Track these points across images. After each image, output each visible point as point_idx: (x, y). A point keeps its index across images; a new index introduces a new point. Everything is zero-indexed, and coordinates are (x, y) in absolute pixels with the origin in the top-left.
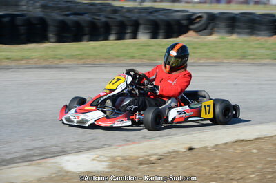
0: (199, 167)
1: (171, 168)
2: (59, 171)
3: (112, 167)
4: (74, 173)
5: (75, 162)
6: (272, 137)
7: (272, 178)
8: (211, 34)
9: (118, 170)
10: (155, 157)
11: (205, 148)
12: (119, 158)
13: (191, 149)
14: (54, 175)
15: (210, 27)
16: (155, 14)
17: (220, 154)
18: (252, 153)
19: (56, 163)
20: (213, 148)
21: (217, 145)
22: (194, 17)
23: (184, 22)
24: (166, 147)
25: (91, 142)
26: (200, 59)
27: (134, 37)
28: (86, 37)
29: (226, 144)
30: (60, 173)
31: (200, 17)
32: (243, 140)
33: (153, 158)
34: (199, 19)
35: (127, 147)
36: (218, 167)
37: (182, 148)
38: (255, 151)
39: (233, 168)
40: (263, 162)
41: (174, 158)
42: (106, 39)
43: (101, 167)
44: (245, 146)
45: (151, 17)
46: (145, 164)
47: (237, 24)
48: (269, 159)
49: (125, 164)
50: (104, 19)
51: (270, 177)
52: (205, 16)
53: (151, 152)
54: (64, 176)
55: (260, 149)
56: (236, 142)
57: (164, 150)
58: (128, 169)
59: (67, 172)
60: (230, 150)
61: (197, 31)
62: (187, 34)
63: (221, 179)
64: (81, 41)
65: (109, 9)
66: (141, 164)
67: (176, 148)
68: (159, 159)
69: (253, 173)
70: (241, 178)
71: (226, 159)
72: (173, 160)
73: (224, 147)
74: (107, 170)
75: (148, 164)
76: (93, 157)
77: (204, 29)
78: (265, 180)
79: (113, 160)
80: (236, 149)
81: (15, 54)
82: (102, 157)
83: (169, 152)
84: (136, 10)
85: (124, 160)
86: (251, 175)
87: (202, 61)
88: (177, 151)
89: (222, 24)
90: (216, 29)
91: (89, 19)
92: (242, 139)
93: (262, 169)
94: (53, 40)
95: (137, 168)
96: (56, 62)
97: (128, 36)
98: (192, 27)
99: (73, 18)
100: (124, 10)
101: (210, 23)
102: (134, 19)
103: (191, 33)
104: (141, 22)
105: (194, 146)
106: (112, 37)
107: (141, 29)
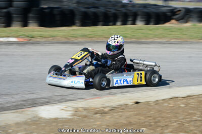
2: (34, 117)
3: (74, 115)
4: (45, 119)
5: (48, 111)
6: (199, 95)
7: (188, 126)
8: (186, 22)
9: (78, 118)
10: (109, 108)
11: (148, 102)
12: (81, 109)
13: (137, 103)
14: (29, 120)
15: (186, 18)
16: (149, 9)
17: (157, 107)
18: (180, 107)
19: (33, 111)
20: (154, 102)
21: (157, 101)
22: (175, 10)
23: (169, 14)
24: (119, 101)
25: (71, 96)
26: (171, 39)
27: (134, 23)
28: (101, 23)
29: (163, 100)
30: (35, 119)
31: (180, 10)
32: (177, 98)
33: (106, 110)
34: (179, 12)
35: (91, 100)
36: (151, 117)
37: (130, 102)
38: (183, 105)
39: (163, 117)
40: (186, 114)
41: (123, 109)
42: (114, 24)
43: (66, 115)
44: (177, 101)
45: (146, 10)
46: (99, 113)
48: (191, 112)
49: (85, 113)
50: (114, 11)
51: (187, 124)
52: (184, 10)
53: (107, 104)
54: (37, 121)
55: (187, 104)
56: (171, 98)
57: (117, 103)
58: (85, 117)
59: (41, 118)
60: (165, 105)
61: (177, 20)
62: (171, 22)
63: (151, 125)
64: (97, 26)
66: (96, 113)
67: (126, 102)
68: (112, 110)
69: (176, 122)
70: (166, 126)
71: (159, 111)
72: (122, 111)
73: (162, 102)
74: (70, 117)
75: (101, 113)
76: (62, 108)
77: (182, 19)
78: (183, 127)
79: (77, 110)
80: (169, 104)
81: (47, 33)
82: (69, 108)
83: (121, 105)
84: (137, 6)
86: (173, 123)
87: (172, 41)
88: (126, 105)
89: (195, 16)
90: (191, 19)
91: (103, 11)
92: (176, 96)
93: (183, 119)
94: (78, 25)
95: (92, 116)
96: (72, 39)
97: (130, 22)
98: (174, 17)
99: (93, 10)
100: (129, 5)
101: (186, 15)
102: (134, 11)
103: (173, 21)
104: (139, 13)
105: (139, 101)
106: (119, 23)
107: (139, 18)
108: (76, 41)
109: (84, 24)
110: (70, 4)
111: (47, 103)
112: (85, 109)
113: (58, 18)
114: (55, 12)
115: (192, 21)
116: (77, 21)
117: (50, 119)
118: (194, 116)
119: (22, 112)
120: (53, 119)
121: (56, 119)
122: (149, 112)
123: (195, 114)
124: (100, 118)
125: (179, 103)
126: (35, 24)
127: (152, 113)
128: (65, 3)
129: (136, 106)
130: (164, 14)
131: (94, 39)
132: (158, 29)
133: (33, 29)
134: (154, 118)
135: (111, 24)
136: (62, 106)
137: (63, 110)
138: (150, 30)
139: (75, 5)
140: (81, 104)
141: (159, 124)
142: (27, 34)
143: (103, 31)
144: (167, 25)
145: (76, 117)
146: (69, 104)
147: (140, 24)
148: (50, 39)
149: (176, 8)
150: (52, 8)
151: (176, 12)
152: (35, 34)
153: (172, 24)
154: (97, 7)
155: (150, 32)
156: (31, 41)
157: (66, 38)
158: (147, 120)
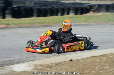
0: (72, 68)
1: (60, 69)
2: (11, 71)
3: (34, 69)
4: (17, 72)
5: (19, 67)
6: (107, 54)
7: (102, 72)
8: (99, 12)
9: (37, 70)
10: (55, 64)
11: (78, 60)
12: (38, 65)
13: (71, 60)
14: (8, 73)
15: (99, 10)
16: (77, 5)
17: (83, 62)
18: (97, 61)
19: (10, 68)
20: (81, 60)
21: (83, 59)
22: (92, 6)
23: (88, 8)
24: (61, 60)
27: (68, 14)
28: (49, 15)
29: (87, 58)
31: (95, 6)
32: (95, 56)
33: (53, 65)
34: (94, 7)
36: (80, 68)
37: (67, 60)
38: (98, 61)
39: (87, 68)
40: (100, 65)
41: (63, 64)
42: (57, 15)
43: (30, 69)
44: (95, 59)
45: (75, 6)
46: (49, 67)
47: (110, 8)
48: (103, 64)
49: (41, 67)
50: (56, 8)
52: (97, 5)
53: (54, 62)
54: (12, 73)
55: (100, 60)
56: (91, 57)
57: (60, 61)
58: (41, 69)
59: (15, 71)
60: (88, 61)
61: (94, 11)
62: (90, 13)
64: (47, 16)
65: (59, 4)
66: (47, 67)
67: (65, 60)
68: (57, 65)
69: (94, 70)
70: (88, 73)
71: (85, 64)
72: (62, 65)
73: (86, 59)
74: (32, 70)
75: (51, 67)
76: (27, 65)
77: (96, 11)
78: (98, 73)
79: (36, 66)
80: (90, 60)
82: (32, 65)
83: (62, 62)
84: (70, 4)
85: (40, 66)
86: (93, 71)
89: (104, 8)
90: (101, 11)
91: (50, 8)
92: (94, 55)
93: (99, 68)
94: (35, 16)
95: (45, 69)
96: (32, 25)
97: (66, 14)
98: (92, 10)
99: (44, 7)
100: (65, 4)
101: (99, 8)
102: (68, 7)
103: (91, 12)
104: (71, 8)
105: (73, 59)
106: (59, 14)
107: (71, 11)
108: (34, 26)
109: (39, 16)
110: (30, 4)
111: (18, 62)
112: (41, 65)
113: (23, 13)
114: (22, 9)
115: (102, 12)
116: (35, 14)
117: (20, 72)
118: (105, 67)
119: (4, 68)
120: (22, 72)
121: (24, 72)
122: (78, 65)
123: (106, 65)
124: (50, 70)
125: (96, 59)
126: (10, 17)
127: (80, 66)
128: (27, 4)
129: (70, 62)
130: (86, 8)
131: (45, 24)
132: (82, 17)
133: (9, 19)
134: (82, 69)
135: (55, 15)
136: (27, 64)
137: (28, 66)
138: (78, 18)
139: (33, 5)
140: (38, 62)
141: (84, 72)
142: (5, 23)
143: (50, 19)
144: (88, 14)
145: (36, 70)
146: (31, 62)
147: (72, 14)
148: (19, 25)
149: (92, 5)
150: (19, 7)
151: (93, 7)
152: (10, 22)
153: (91, 14)
154: (46, 6)
155: (78, 19)
156: (8, 27)
157: (28, 24)
158: (77, 70)
